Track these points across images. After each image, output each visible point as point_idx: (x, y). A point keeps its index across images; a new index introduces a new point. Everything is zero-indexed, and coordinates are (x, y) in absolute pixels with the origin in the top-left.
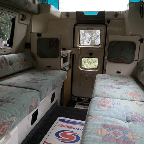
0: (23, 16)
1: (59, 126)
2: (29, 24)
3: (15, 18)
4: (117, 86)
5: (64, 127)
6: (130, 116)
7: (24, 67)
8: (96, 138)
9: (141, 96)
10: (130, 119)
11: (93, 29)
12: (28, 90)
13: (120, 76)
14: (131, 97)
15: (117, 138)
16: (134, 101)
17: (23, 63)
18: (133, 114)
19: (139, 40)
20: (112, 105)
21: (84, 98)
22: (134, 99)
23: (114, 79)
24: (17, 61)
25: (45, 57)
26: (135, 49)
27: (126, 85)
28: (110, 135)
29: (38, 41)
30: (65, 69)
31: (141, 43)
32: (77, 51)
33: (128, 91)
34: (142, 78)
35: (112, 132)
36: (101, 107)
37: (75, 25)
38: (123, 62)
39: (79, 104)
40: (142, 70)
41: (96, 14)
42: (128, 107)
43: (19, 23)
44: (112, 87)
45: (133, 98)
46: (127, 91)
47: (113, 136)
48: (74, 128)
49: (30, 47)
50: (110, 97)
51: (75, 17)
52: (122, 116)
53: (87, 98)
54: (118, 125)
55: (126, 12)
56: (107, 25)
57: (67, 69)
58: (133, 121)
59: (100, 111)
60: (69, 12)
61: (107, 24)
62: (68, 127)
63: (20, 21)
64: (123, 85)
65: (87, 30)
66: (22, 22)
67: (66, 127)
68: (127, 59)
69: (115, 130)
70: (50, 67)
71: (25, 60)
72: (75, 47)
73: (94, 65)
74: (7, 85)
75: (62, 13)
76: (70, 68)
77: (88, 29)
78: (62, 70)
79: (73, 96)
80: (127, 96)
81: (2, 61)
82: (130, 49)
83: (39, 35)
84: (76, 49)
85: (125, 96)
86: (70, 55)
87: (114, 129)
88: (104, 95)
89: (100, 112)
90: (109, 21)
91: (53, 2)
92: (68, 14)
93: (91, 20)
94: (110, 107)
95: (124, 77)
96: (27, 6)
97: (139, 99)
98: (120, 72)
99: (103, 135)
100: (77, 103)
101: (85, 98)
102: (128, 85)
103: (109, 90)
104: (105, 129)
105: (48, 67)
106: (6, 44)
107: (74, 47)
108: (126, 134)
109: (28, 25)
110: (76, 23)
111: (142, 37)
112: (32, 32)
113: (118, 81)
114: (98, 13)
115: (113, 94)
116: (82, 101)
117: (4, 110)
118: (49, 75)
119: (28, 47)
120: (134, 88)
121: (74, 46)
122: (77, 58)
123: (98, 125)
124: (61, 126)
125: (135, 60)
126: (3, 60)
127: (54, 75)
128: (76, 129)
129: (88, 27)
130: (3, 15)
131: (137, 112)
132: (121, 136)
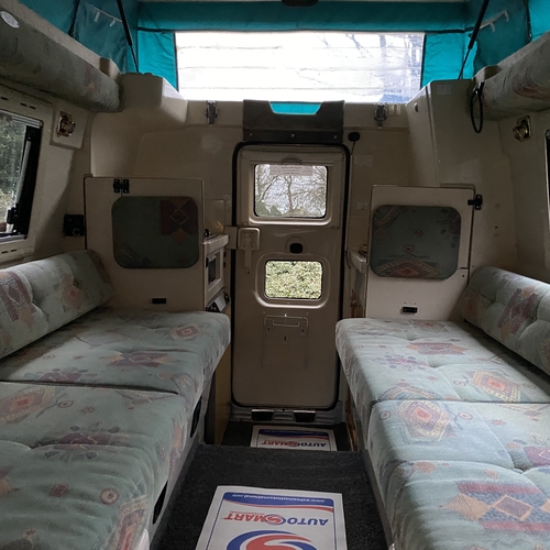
0: (65, 119)
1: (229, 518)
2: (79, 146)
3: (41, 127)
4: (426, 358)
5: (248, 520)
6: (521, 449)
7: (79, 308)
8: (465, 527)
9: (518, 386)
10: (525, 460)
11: (300, 162)
12: (144, 394)
13: (417, 323)
14: (492, 392)
15: (522, 519)
16: (502, 402)
17: (73, 293)
18: (525, 443)
19: (470, 203)
20: (452, 423)
21: (279, 407)
22: (502, 397)
23: (405, 335)
24: (56, 287)
25: (146, 264)
26: (458, 232)
27: (454, 353)
28: (498, 512)
29: (117, 208)
30: (214, 305)
31: (476, 212)
32: (248, 240)
33: (471, 374)
34: (500, 326)
35: (497, 503)
36: (421, 431)
37: (239, 147)
38: (422, 276)
39: (261, 432)
40: (493, 301)
41: (313, 112)
42: (500, 422)
43: (52, 143)
44: (412, 361)
45: (497, 394)
46: (467, 373)
47: (508, 514)
48: (285, 520)
49: (83, 231)
50: (427, 395)
51: (239, 120)
52: (499, 452)
53: (288, 408)
54: (503, 481)
55: (417, 108)
56: (350, 149)
57: (220, 304)
58: (535, 465)
59: (426, 443)
60: (217, 102)
61: (349, 144)
62: (263, 519)
63: (56, 140)
64: (443, 353)
65: (280, 167)
66: (62, 140)
67: (256, 520)
68: (433, 265)
69: (503, 498)
70: (163, 301)
71: (77, 283)
72: (238, 223)
73: (279, 282)
74: (52, 382)
75: (192, 105)
76: (227, 300)
77: (283, 162)
78: (209, 310)
79: (238, 404)
80: (477, 390)
81: (13, 292)
82: (443, 231)
83: (121, 185)
84: (245, 232)
85: (469, 390)
86: (225, 255)
87: (500, 495)
88: (404, 390)
89: (429, 448)
90: (354, 137)
91: (156, 64)
92: (212, 110)
93: (293, 132)
94: (449, 428)
95: (428, 324)
96: (91, 85)
97: (516, 395)
98: (413, 310)
99: (479, 516)
100: (256, 429)
101: (284, 408)
102: (459, 351)
103: (411, 373)
104: (475, 499)
105: (156, 301)
106: (5, 224)
107: (234, 223)
108: (541, 505)
109: (76, 150)
110: (240, 139)
111: (478, 193)
112: (91, 176)
113: (422, 341)
114: (319, 107)
115: (434, 387)
116: (272, 422)
117: (114, 473)
118: (179, 333)
119: (76, 233)
120: (483, 360)
121: (235, 220)
122: (248, 263)
123: (446, 487)
124: (239, 518)
125: (460, 265)
126: (14, 286)
127: (195, 331)
128: (292, 521)
129: (286, 155)
130: (9, 119)
131: (535, 437)
132: (528, 513)
